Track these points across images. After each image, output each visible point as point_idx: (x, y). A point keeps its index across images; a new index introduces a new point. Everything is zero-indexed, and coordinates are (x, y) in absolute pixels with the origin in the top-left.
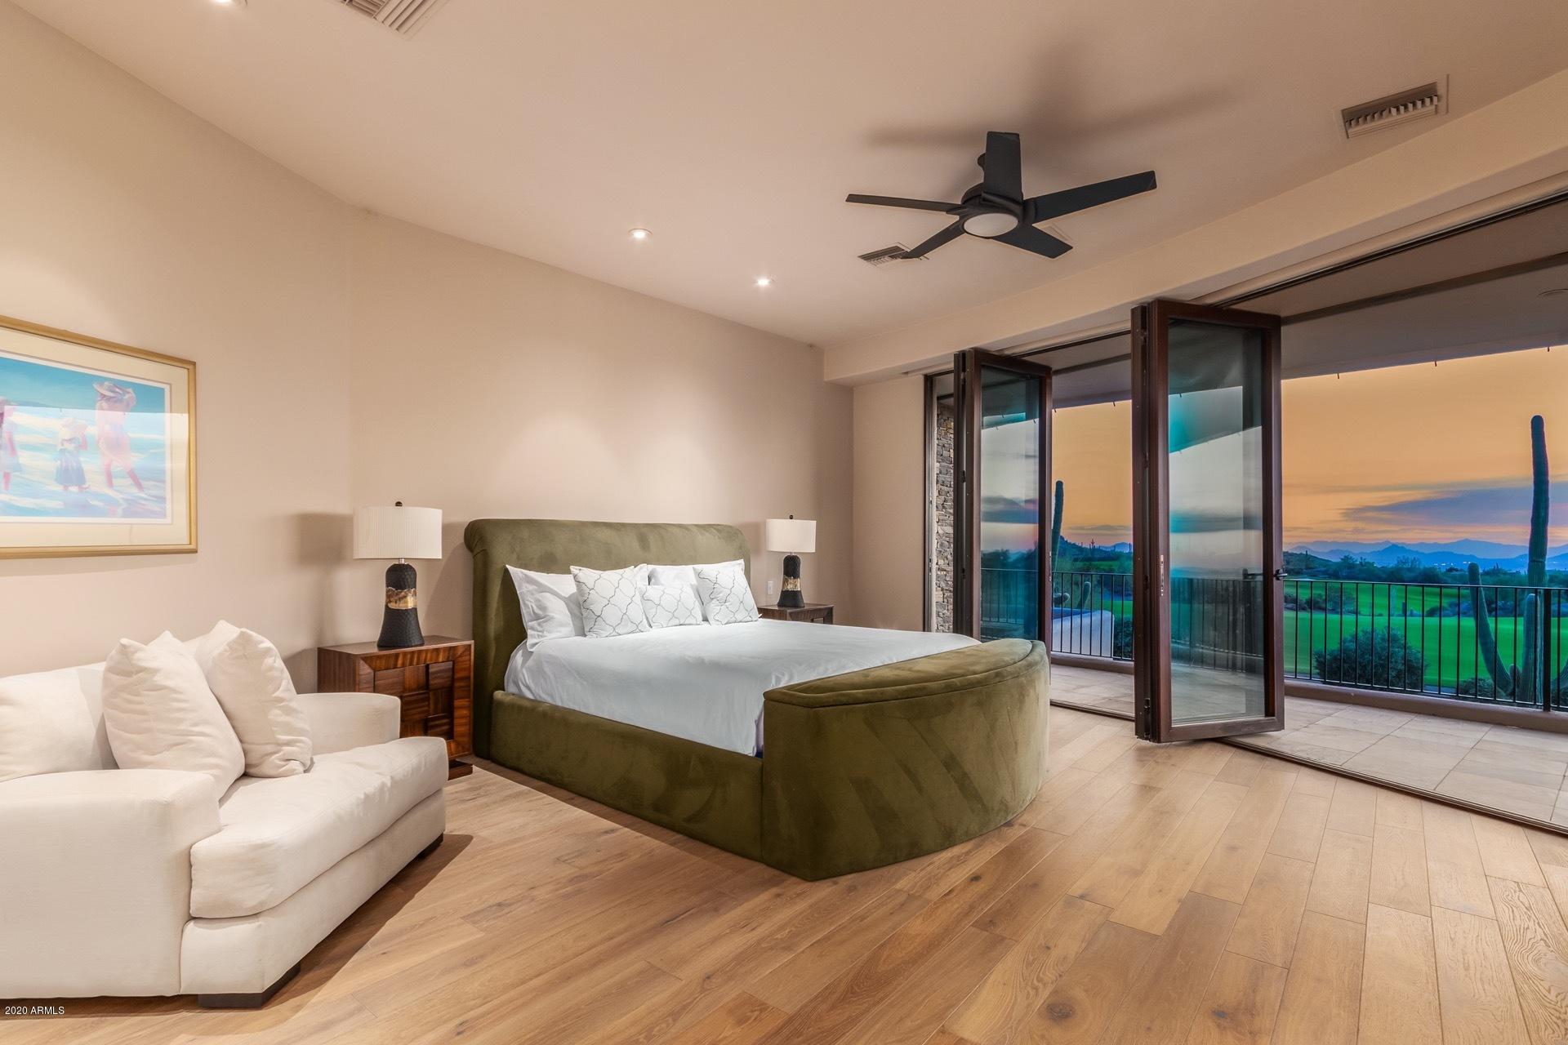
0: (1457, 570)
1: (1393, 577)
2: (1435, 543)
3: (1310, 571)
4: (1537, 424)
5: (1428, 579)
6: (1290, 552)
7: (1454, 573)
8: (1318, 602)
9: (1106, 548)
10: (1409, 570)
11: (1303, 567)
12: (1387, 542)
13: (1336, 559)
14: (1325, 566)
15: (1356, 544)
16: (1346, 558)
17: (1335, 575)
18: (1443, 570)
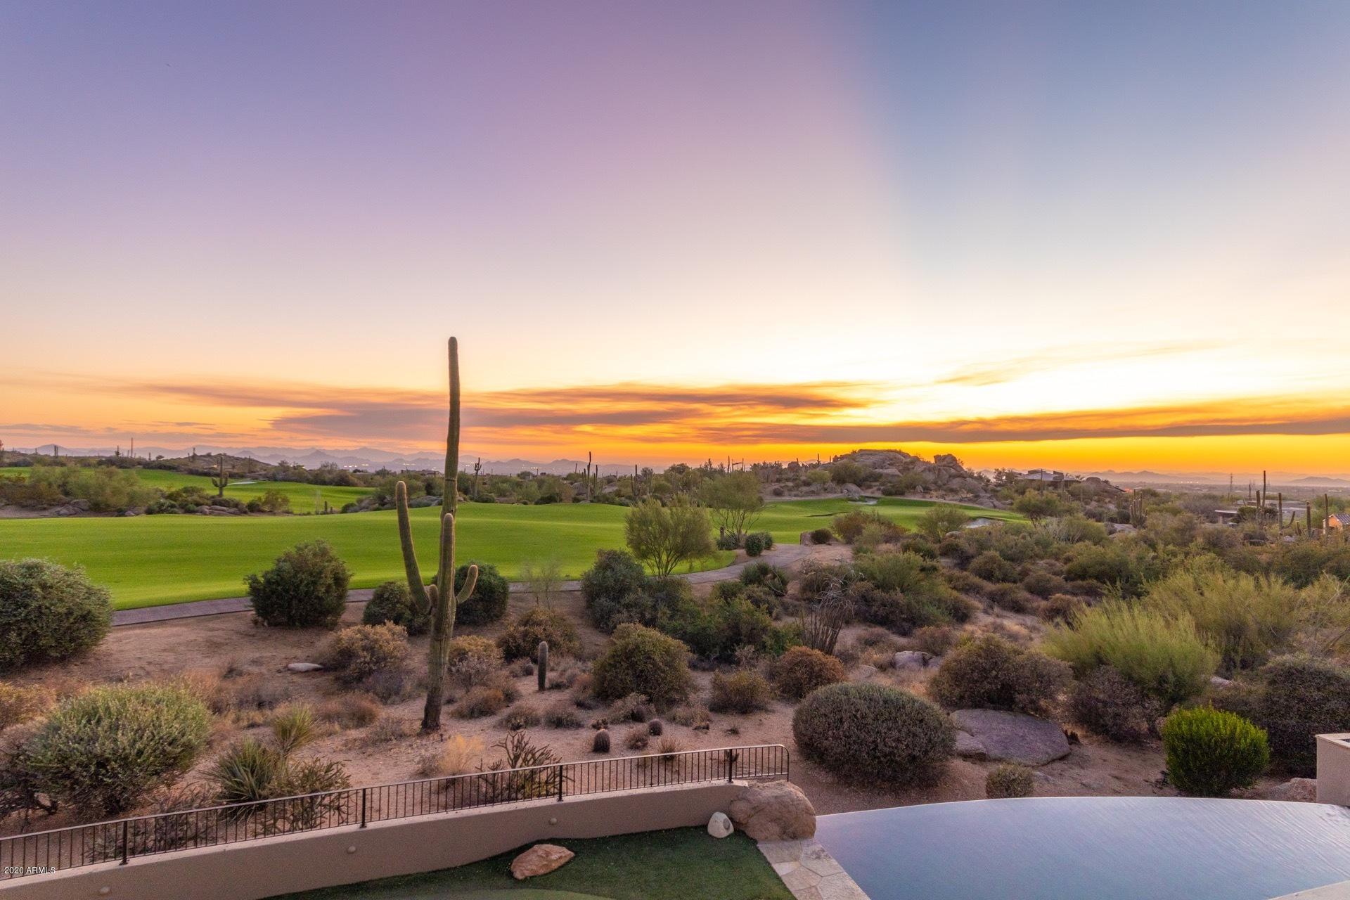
0: (359, 471)
1: (318, 479)
2: (346, 450)
3: (253, 474)
4: (453, 343)
5: (342, 480)
6: (236, 456)
7: (358, 473)
8: (258, 505)
9: (26, 449)
10: (329, 472)
11: (246, 471)
12: (313, 448)
13: (275, 463)
14: (265, 470)
15: (289, 449)
16: (282, 464)
17: (274, 478)
18: (351, 471)
